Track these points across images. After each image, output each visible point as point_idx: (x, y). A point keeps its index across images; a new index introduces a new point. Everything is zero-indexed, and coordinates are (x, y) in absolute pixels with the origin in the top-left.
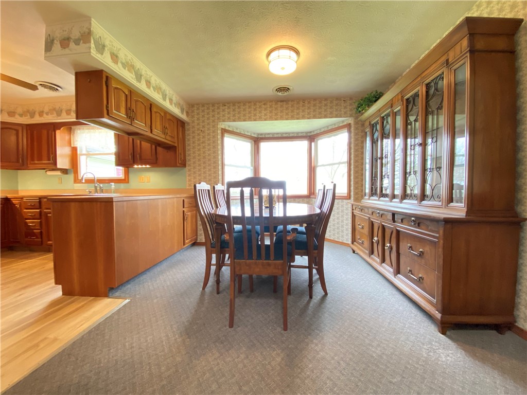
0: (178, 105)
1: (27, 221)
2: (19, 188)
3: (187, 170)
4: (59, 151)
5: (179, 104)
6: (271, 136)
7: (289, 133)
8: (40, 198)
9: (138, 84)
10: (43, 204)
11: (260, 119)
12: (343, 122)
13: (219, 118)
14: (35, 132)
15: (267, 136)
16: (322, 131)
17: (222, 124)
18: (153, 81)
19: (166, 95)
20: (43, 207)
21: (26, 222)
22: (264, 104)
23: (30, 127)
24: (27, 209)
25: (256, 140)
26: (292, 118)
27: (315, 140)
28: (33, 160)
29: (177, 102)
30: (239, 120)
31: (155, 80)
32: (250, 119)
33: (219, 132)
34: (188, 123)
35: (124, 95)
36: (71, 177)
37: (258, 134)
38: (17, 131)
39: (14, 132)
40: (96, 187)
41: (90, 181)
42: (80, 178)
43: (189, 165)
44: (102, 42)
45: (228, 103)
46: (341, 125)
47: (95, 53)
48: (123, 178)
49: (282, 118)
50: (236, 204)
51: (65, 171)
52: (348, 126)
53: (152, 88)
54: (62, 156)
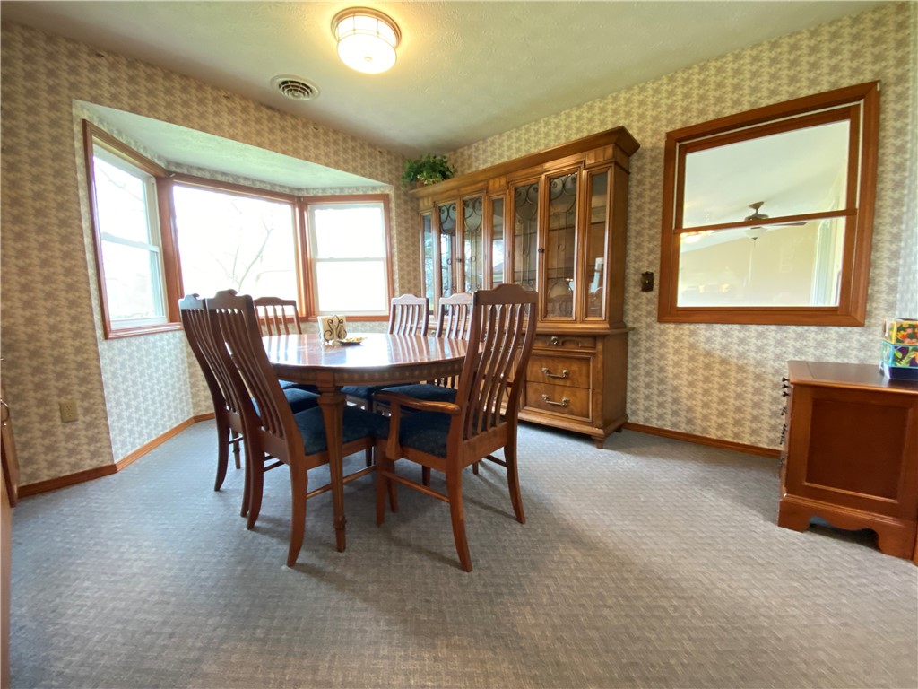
6: (207, 175)
7: (254, 180)
12: (374, 188)
13: (75, 87)
15: (195, 173)
16: (328, 194)
17: (82, 107)
22: (227, 98)
25: (163, 176)
26: (296, 153)
27: (309, 207)
37: (169, 162)
46: (370, 192)
49: (272, 147)
52: (384, 198)
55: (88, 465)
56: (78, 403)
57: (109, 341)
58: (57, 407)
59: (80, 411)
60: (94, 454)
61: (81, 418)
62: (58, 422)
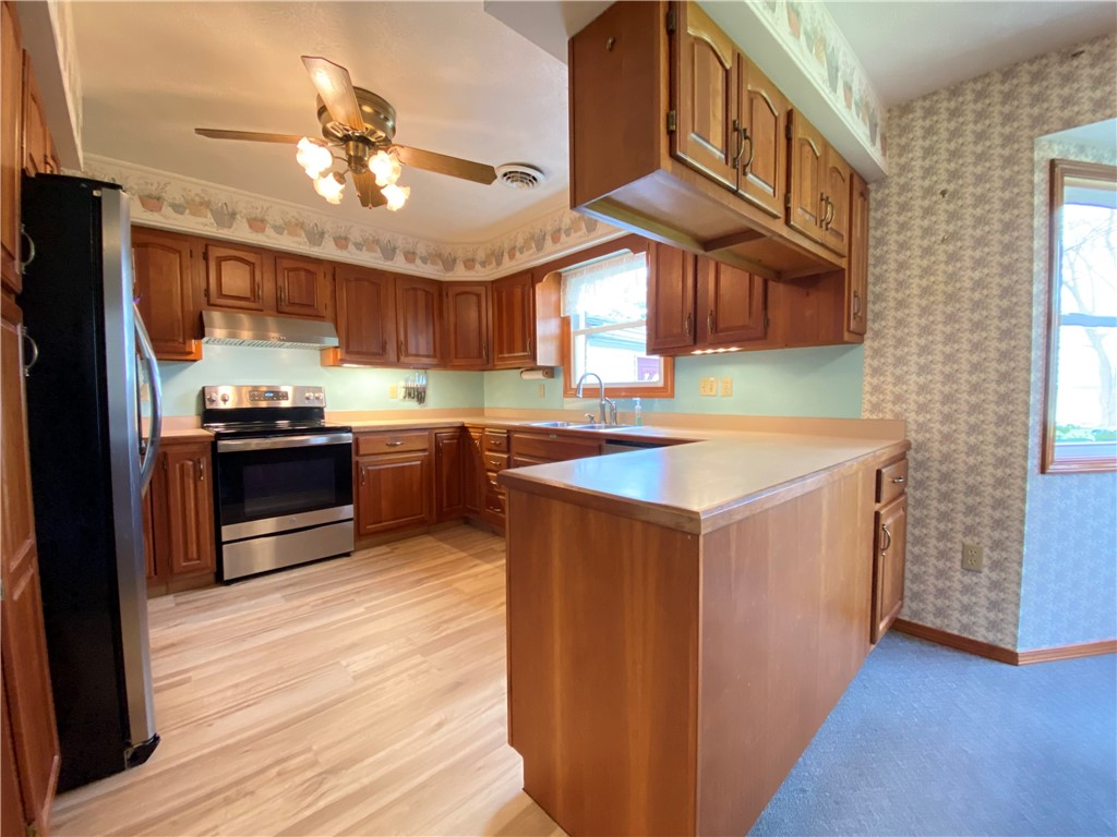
0: (863, 107)
1: (490, 474)
2: (486, 405)
3: (868, 352)
4: (540, 331)
5: (867, 105)
8: (508, 431)
9: (769, 15)
10: (513, 443)
13: (1038, 121)
14: (504, 294)
17: (1051, 142)
18: (806, 11)
19: (837, 70)
20: (514, 448)
21: (488, 477)
23: (497, 285)
24: (490, 450)
28: (501, 352)
29: (861, 99)
33: (1040, 178)
36: (559, 381)
38: (478, 296)
39: (474, 298)
40: (603, 407)
41: (592, 392)
42: (574, 386)
43: (878, 335)
48: (661, 384)
51: (549, 372)
53: (803, 37)
54: (545, 339)
55: (981, 635)
56: (986, 551)
57: (1046, 477)
58: (959, 547)
59: (985, 561)
60: (993, 626)
61: (986, 571)
62: (957, 565)
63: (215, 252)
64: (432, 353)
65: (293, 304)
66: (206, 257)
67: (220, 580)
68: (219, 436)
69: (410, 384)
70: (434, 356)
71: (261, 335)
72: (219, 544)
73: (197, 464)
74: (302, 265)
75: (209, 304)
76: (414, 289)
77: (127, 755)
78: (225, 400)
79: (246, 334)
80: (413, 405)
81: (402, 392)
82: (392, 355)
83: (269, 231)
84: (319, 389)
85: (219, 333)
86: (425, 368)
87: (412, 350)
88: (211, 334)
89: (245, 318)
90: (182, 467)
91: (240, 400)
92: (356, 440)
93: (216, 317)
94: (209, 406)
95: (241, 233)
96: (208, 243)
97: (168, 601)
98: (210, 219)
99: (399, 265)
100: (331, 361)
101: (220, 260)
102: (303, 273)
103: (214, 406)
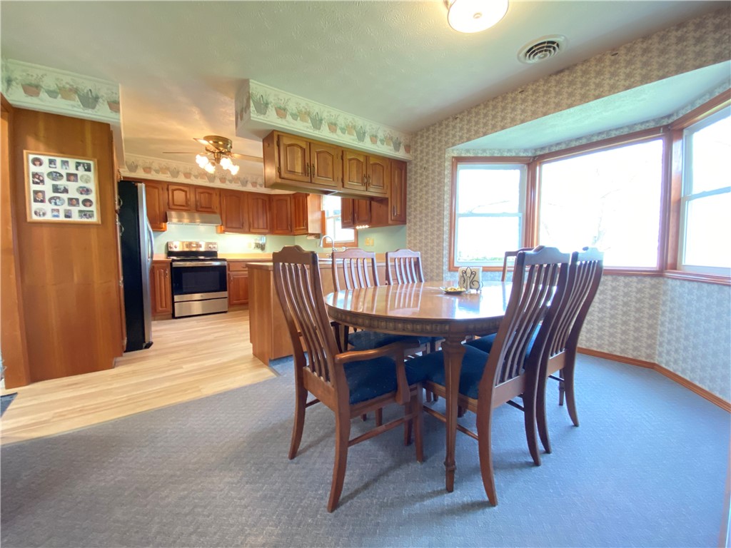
0: (387, 140)
4: (310, 218)
5: (390, 139)
9: (317, 132)
11: (514, 122)
13: (447, 143)
14: (297, 200)
15: (554, 149)
17: (453, 150)
18: (341, 122)
19: (364, 133)
26: (585, 99)
27: (685, 132)
29: (385, 138)
30: (477, 134)
31: (343, 118)
32: (494, 129)
33: (448, 164)
34: (410, 161)
35: (300, 150)
36: (321, 240)
42: (328, 242)
44: (265, 101)
45: (460, 113)
47: (255, 116)
48: (355, 240)
49: (558, 107)
50: (493, 279)
51: (318, 236)
53: (339, 131)
54: (313, 222)
63: (171, 187)
64: (265, 227)
65: (202, 207)
66: (168, 190)
67: (173, 317)
68: (174, 260)
69: (257, 242)
70: (267, 229)
71: (192, 221)
72: (173, 303)
73: (165, 271)
74: (205, 191)
75: (169, 208)
76: (257, 199)
77: (144, 345)
78: (176, 247)
79: (186, 221)
80: (259, 251)
81: (254, 245)
82: (247, 229)
83: (193, 178)
84: (215, 243)
85: (175, 220)
86: (264, 234)
87: (256, 226)
88: (171, 221)
89: (185, 214)
90: (160, 272)
91: (183, 248)
92: (229, 265)
93: (173, 214)
94: (170, 250)
95: (181, 179)
96: (169, 184)
97: (155, 322)
98: (169, 175)
99: (249, 188)
100: (219, 231)
101: (173, 190)
102: (207, 195)
103: (172, 250)
